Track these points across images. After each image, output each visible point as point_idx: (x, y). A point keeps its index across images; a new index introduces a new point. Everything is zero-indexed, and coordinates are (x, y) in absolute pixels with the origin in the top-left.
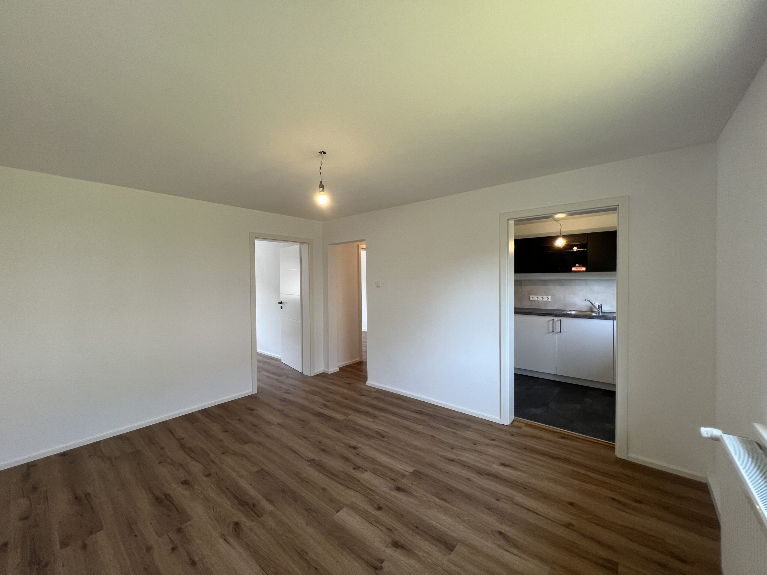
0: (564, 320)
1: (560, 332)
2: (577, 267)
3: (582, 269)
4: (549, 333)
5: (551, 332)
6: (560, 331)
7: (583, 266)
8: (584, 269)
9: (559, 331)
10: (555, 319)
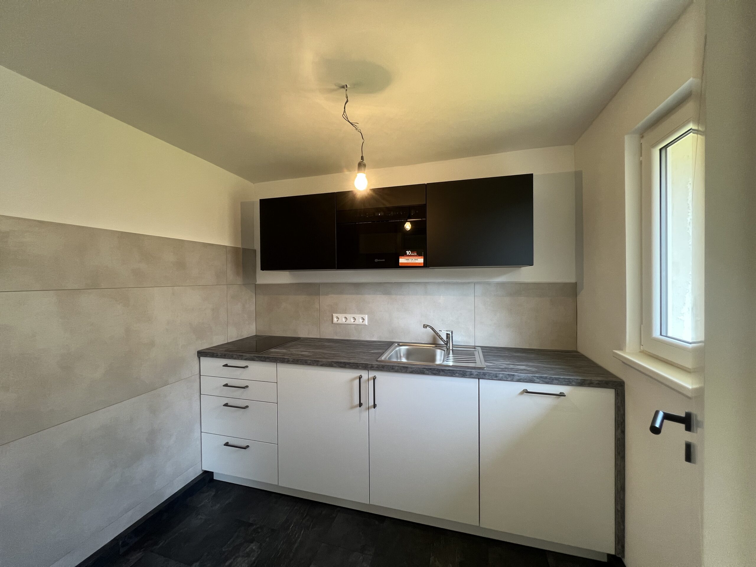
0: (382, 377)
1: (375, 406)
2: (409, 256)
3: (417, 261)
4: (353, 407)
5: (356, 407)
6: (373, 404)
7: (419, 255)
8: (420, 260)
9: (371, 403)
10: (365, 375)
